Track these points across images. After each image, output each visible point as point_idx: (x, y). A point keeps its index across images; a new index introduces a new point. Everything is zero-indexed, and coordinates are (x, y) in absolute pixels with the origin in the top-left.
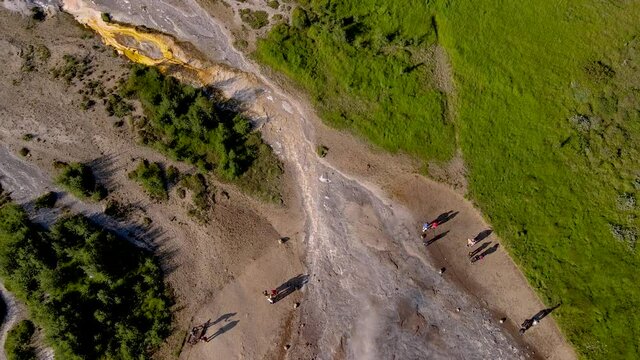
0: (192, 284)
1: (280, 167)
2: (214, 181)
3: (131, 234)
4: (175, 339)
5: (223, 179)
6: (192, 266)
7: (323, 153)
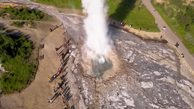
0: (37, 39)
1: (51, 16)
2: (35, 21)
3: (15, 34)
4: (36, 49)
5: (37, 21)
6: (35, 36)
7: (60, 12)
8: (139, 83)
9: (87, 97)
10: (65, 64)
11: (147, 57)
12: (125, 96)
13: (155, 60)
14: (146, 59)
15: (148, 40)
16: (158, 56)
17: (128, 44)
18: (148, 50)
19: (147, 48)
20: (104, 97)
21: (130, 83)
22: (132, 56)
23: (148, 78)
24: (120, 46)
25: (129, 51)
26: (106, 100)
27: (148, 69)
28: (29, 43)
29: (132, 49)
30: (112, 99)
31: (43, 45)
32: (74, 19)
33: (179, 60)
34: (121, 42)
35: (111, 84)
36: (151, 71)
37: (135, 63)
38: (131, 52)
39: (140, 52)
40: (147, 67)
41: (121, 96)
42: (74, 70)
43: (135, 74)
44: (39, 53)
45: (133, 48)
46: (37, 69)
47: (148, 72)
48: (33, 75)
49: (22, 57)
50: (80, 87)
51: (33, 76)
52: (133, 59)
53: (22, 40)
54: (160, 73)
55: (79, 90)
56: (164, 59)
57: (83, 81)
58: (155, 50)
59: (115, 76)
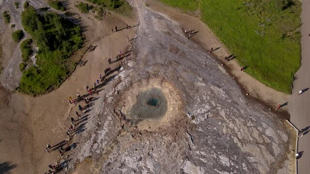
0: (93, 35)
1: (131, 8)
2: (106, 10)
3: (73, 20)
4: (84, 49)
5: (109, 9)
6: (94, 31)
7: (148, 5)
8: (182, 161)
9: (99, 141)
10: (104, 84)
11: (227, 127)
12: (148, 167)
13: (238, 138)
14: (224, 130)
15: (254, 100)
16: (251, 134)
17: (212, 92)
18: (241, 116)
19: (240, 113)
20: (120, 152)
21: (168, 153)
22: (203, 114)
23: (203, 160)
24: (197, 91)
25: (206, 104)
26: (119, 159)
27: (214, 147)
28: (80, 38)
29: (213, 103)
30: (126, 161)
31: (95, 47)
32: (159, 22)
33: (287, 158)
34: (203, 84)
35: (141, 140)
36: (216, 153)
37: (200, 128)
38: (208, 107)
39: (223, 113)
40: (216, 142)
41: (143, 164)
42: (109, 97)
43: (186, 144)
44: (85, 56)
45: (216, 103)
46: (69, 76)
47: (210, 151)
48: (60, 82)
49: (62, 53)
50: (100, 123)
51: (59, 84)
52: (203, 119)
53: (74, 31)
54: (230, 163)
55: (97, 128)
56: (257, 143)
57: (110, 118)
58: (252, 121)
59: (155, 133)
